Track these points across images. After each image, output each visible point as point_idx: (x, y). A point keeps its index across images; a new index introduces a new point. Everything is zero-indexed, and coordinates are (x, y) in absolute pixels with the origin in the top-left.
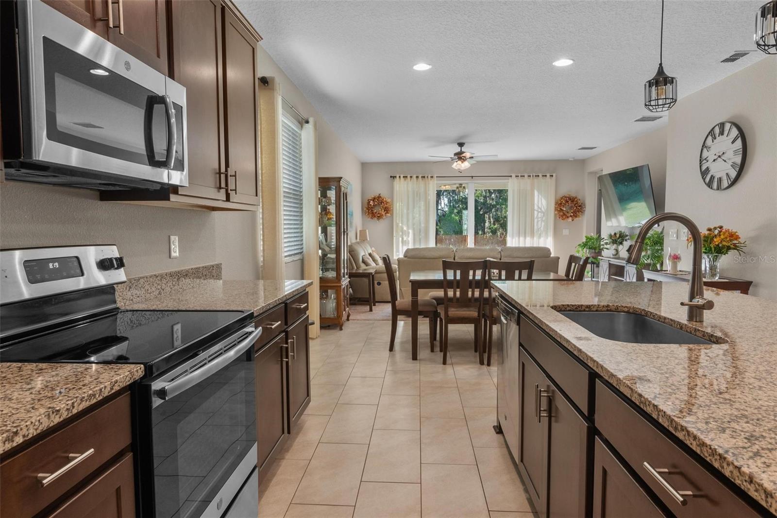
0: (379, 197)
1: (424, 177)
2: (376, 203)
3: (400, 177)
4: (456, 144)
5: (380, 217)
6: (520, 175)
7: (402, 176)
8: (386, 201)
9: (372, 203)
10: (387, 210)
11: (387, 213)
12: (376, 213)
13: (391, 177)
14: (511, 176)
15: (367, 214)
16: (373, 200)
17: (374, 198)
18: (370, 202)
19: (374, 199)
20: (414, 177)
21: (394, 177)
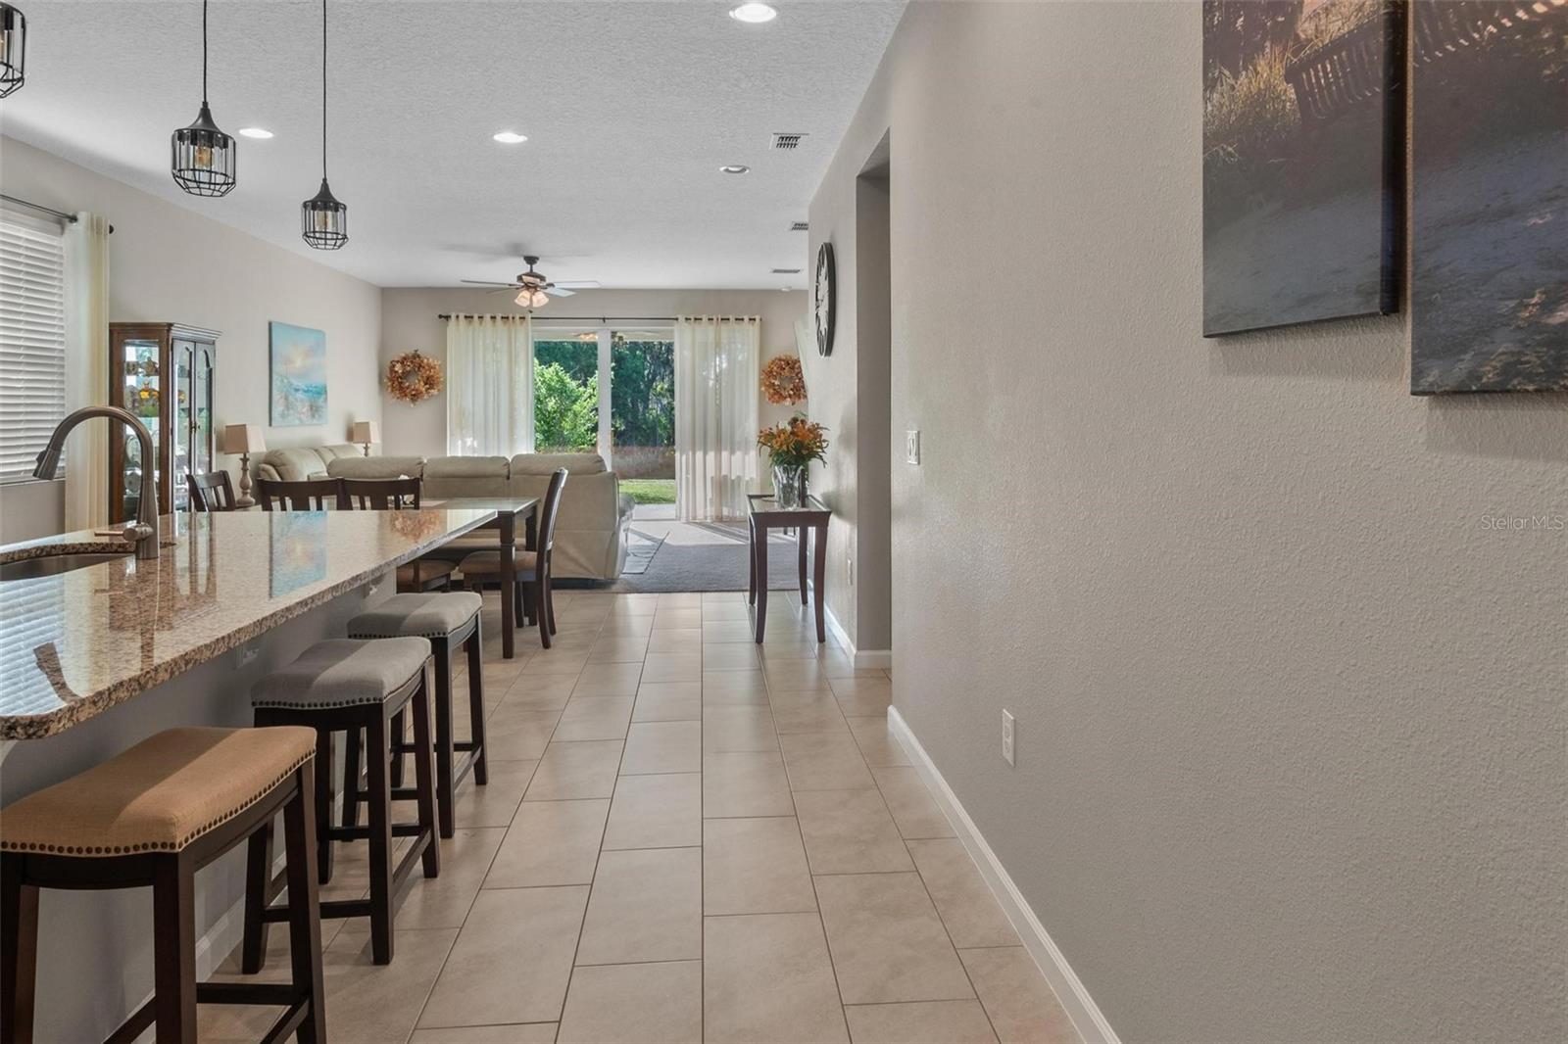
0: (416, 356)
1: (507, 318)
2: (408, 368)
3: (457, 317)
4: (522, 259)
5: (415, 397)
6: (692, 317)
7: (462, 316)
8: (428, 365)
9: (398, 368)
10: (430, 382)
11: (432, 387)
12: (408, 388)
13: (440, 317)
14: (677, 319)
15: (390, 389)
16: (402, 363)
17: (405, 358)
18: (394, 366)
19: (403, 361)
20: (487, 317)
21: (447, 318)
